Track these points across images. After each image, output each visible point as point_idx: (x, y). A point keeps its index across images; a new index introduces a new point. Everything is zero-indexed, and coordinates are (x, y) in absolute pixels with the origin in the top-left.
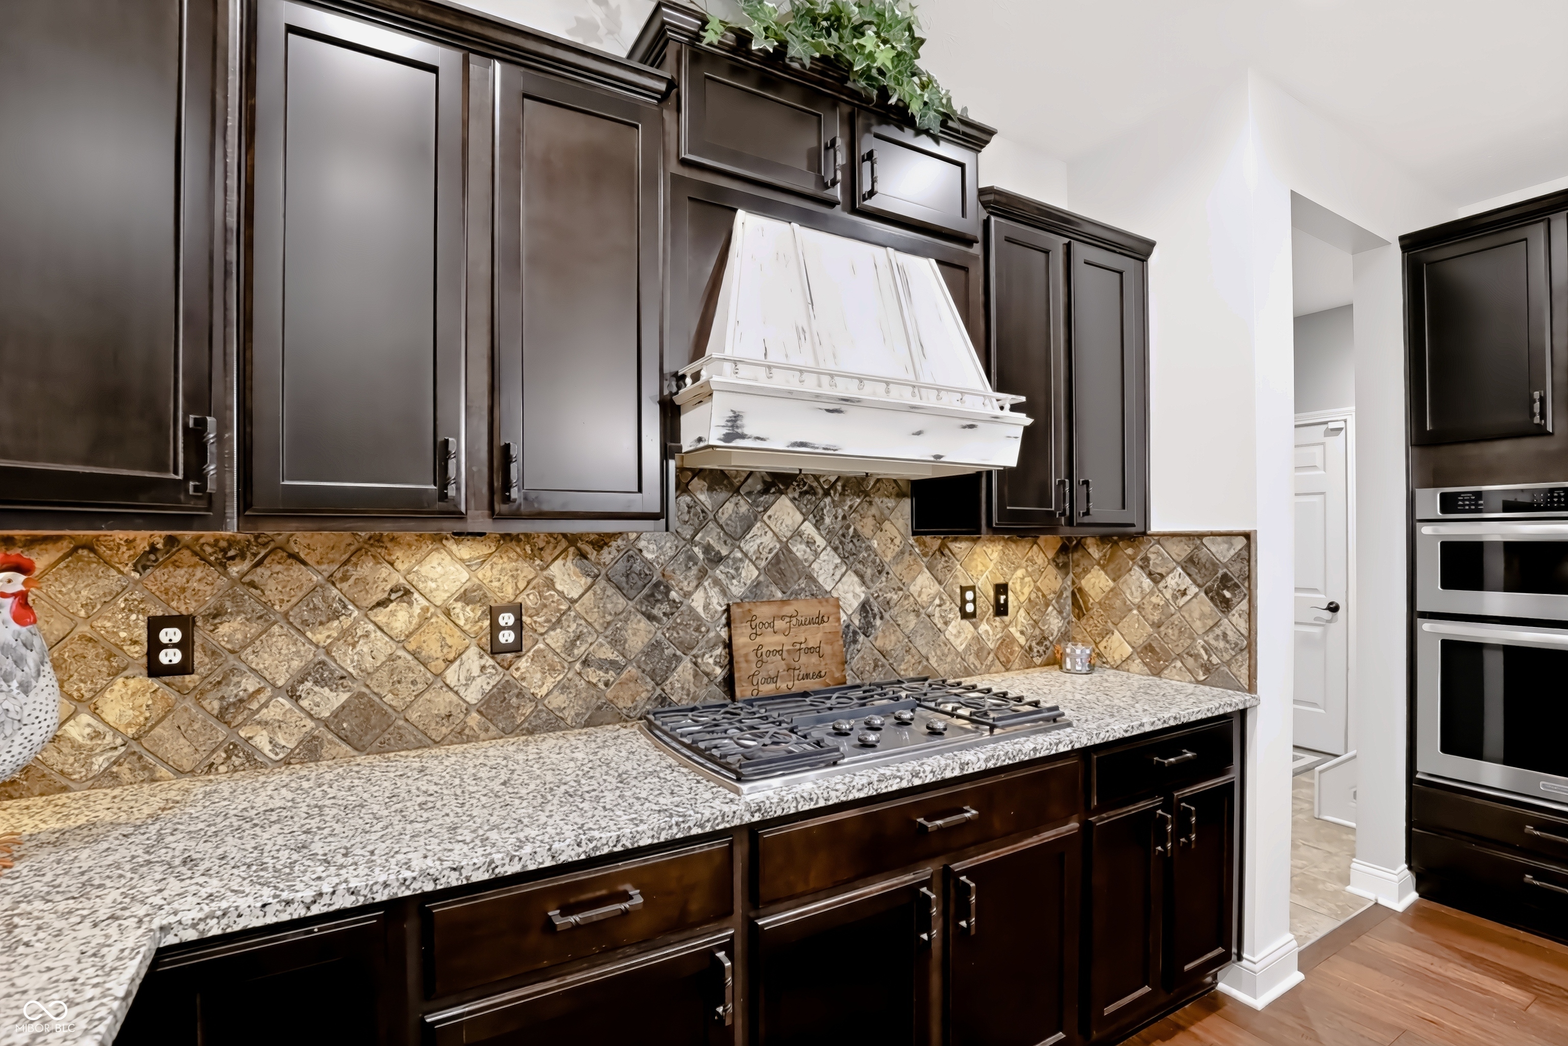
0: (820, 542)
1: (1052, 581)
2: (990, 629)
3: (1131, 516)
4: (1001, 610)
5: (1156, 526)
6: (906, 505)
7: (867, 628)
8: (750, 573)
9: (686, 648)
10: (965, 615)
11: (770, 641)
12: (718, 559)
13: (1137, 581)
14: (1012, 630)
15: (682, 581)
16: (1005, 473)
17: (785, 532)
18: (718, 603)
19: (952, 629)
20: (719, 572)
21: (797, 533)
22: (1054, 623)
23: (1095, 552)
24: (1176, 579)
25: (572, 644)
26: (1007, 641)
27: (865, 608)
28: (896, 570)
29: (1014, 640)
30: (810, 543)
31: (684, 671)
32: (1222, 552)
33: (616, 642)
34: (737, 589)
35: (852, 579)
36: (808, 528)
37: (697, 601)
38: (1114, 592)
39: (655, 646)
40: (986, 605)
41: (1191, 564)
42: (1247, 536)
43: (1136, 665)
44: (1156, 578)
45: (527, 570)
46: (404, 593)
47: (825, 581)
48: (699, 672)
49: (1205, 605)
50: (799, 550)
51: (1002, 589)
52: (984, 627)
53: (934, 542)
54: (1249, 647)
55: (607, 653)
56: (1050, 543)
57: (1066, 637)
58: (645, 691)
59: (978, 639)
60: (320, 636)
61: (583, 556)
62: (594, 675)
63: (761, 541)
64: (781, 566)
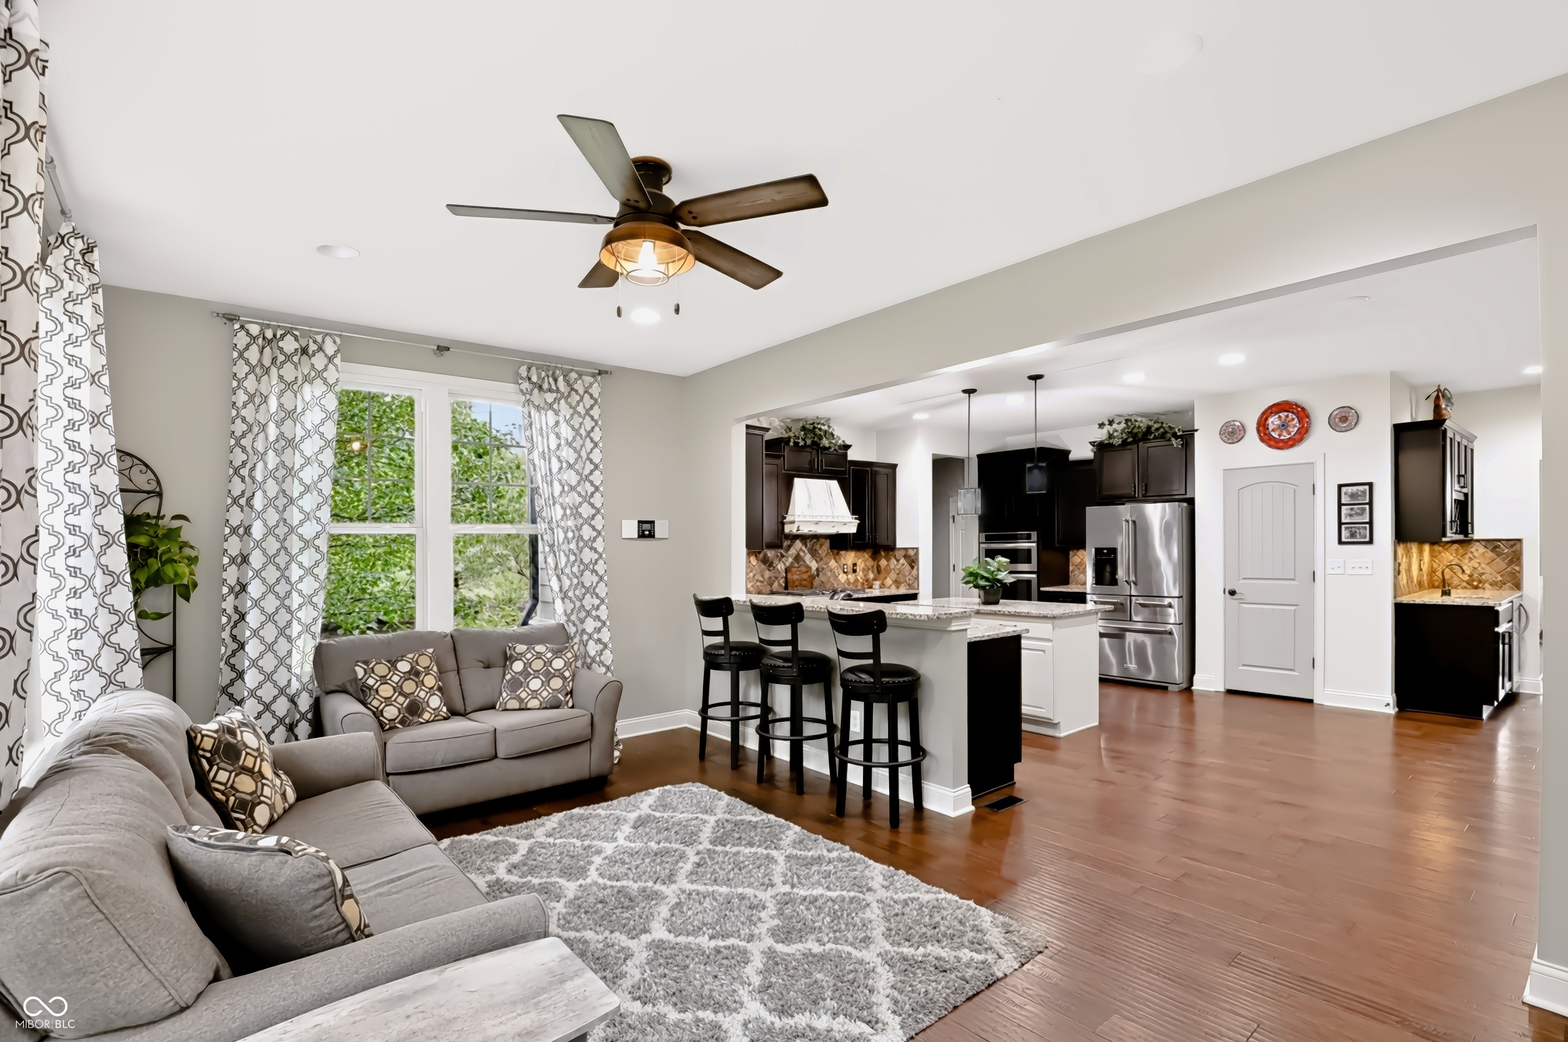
0: (807, 553)
1: (870, 563)
2: (851, 577)
3: (890, 543)
4: (854, 571)
5: (898, 545)
6: (828, 541)
7: (818, 575)
8: (790, 560)
10: (845, 573)
11: (796, 577)
12: (783, 556)
13: (893, 561)
14: (858, 577)
15: (776, 562)
16: (853, 534)
17: (798, 549)
18: (783, 567)
19: (840, 577)
20: (784, 559)
21: (801, 549)
22: (871, 576)
23: (883, 554)
24: (902, 561)
25: (754, 576)
26: (856, 580)
27: (817, 570)
28: (825, 559)
29: (858, 580)
30: (804, 553)
31: (776, 584)
32: (912, 553)
33: (762, 576)
34: (788, 564)
35: (814, 562)
36: (804, 548)
37: (779, 567)
38: (888, 565)
39: (770, 578)
40: (850, 570)
41: (905, 557)
42: (917, 549)
43: (893, 587)
44: (898, 561)
47: (808, 563)
48: (779, 585)
49: (908, 567)
50: (802, 554)
51: (855, 565)
52: (850, 576)
53: (836, 551)
54: (917, 578)
55: (761, 579)
56: (870, 551)
57: (875, 579)
58: (768, 588)
59: (848, 579)
61: (756, 556)
62: (758, 584)
63: (793, 551)
64: (798, 558)
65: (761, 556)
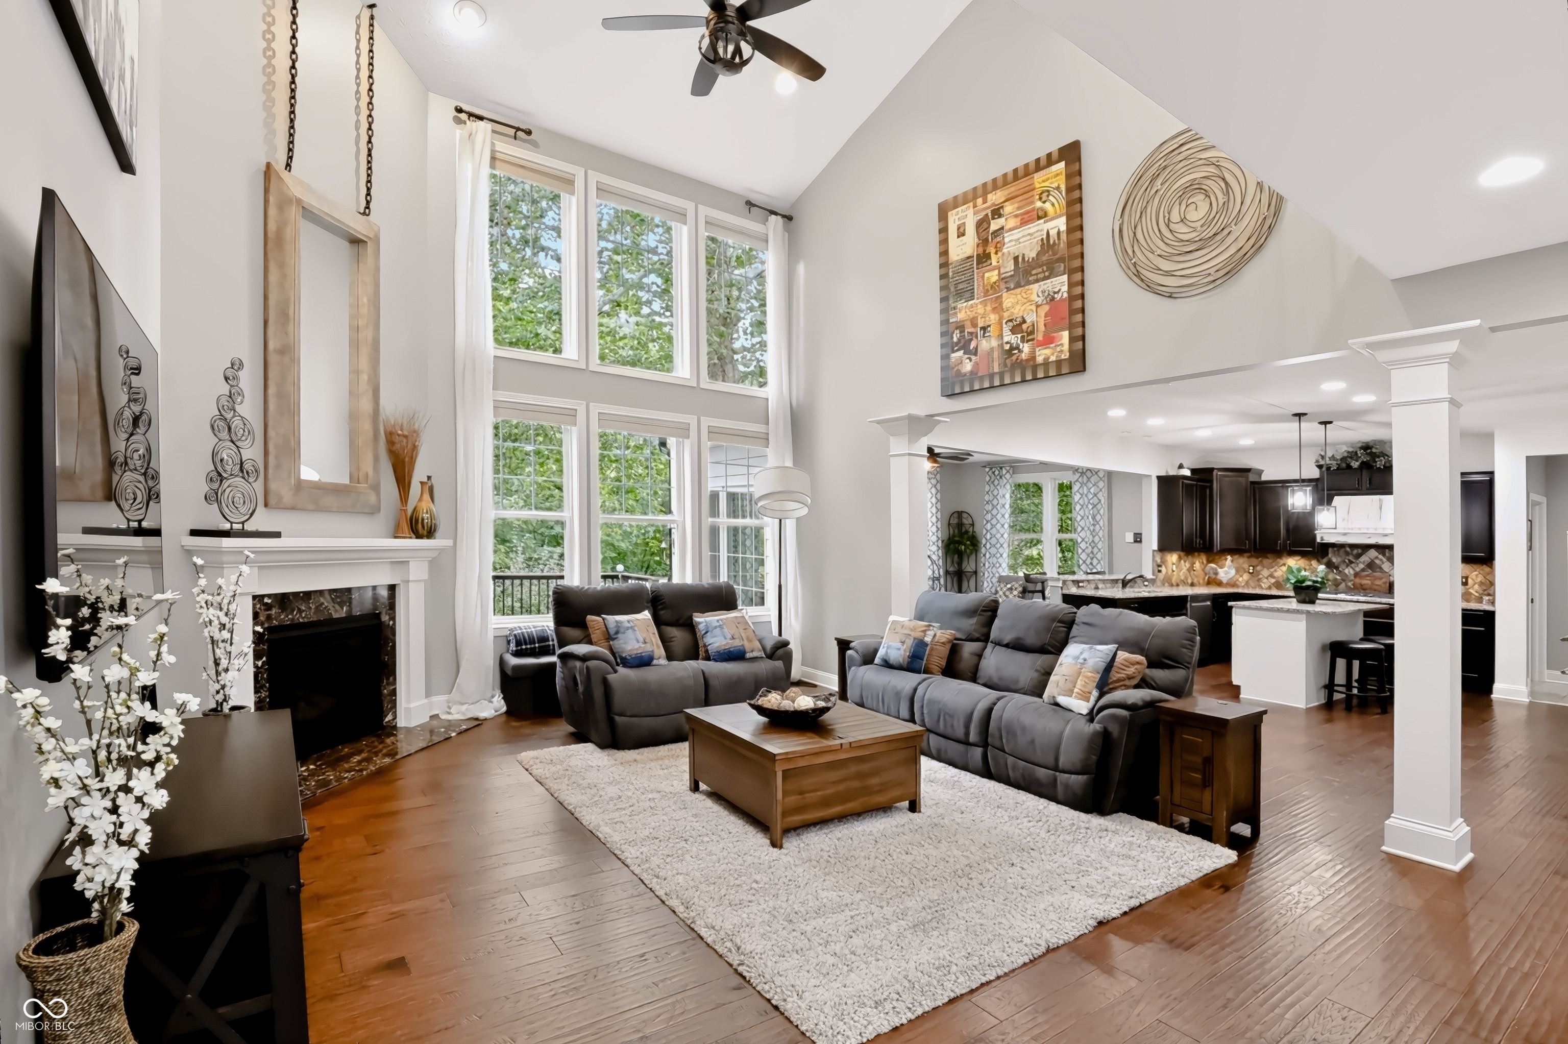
0: (1384, 560)
4: (1464, 584)
8: (1362, 566)
9: (1344, 580)
11: (1365, 581)
12: (1351, 562)
14: (1471, 590)
17: (1373, 557)
18: (1352, 572)
20: (1353, 565)
21: (1377, 558)
26: (1467, 594)
29: (1471, 594)
30: (1381, 560)
34: (1357, 569)
36: (1381, 557)
37: (1346, 571)
45: (1307, 562)
46: (1284, 565)
47: (1386, 570)
50: (1377, 561)
51: (1467, 578)
60: (1272, 570)
63: (1365, 558)
64: (1371, 565)
65: (1325, 560)
